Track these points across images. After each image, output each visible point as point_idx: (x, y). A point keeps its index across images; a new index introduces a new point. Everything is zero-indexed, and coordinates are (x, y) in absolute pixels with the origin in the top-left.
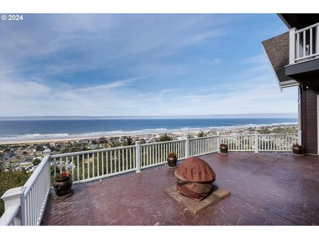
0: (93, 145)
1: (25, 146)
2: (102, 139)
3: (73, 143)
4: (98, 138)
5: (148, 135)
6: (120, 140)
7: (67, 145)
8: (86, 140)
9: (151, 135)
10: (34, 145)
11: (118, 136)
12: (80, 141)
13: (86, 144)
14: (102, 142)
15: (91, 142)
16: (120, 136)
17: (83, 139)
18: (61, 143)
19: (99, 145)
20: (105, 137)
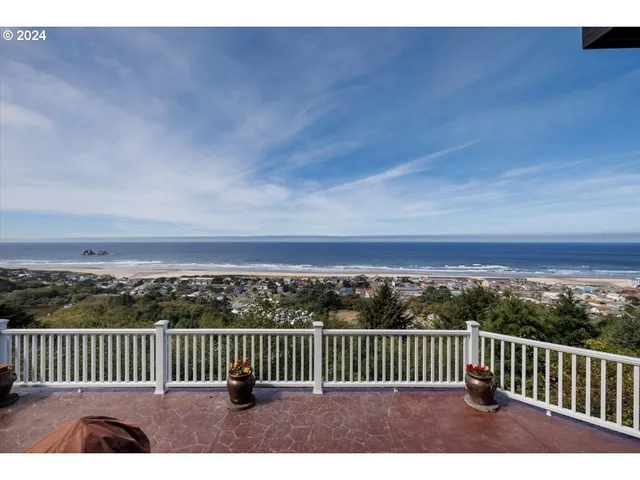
0: (344, 289)
1: (256, 280)
2: (361, 278)
3: (314, 280)
4: (354, 276)
5: (458, 279)
6: (393, 284)
7: (306, 284)
8: (334, 278)
9: (466, 280)
10: (267, 279)
11: (390, 276)
12: (326, 279)
13: (334, 285)
14: (360, 285)
15: (341, 282)
16: (395, 276)
17: (330, 275)
18: (298, 279)
19: (354, 290)
20: (367, 275)
